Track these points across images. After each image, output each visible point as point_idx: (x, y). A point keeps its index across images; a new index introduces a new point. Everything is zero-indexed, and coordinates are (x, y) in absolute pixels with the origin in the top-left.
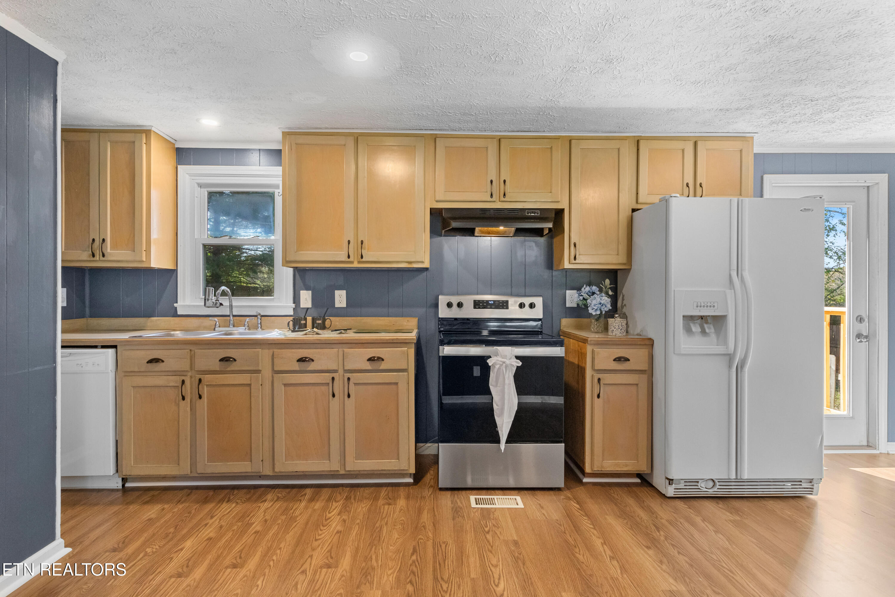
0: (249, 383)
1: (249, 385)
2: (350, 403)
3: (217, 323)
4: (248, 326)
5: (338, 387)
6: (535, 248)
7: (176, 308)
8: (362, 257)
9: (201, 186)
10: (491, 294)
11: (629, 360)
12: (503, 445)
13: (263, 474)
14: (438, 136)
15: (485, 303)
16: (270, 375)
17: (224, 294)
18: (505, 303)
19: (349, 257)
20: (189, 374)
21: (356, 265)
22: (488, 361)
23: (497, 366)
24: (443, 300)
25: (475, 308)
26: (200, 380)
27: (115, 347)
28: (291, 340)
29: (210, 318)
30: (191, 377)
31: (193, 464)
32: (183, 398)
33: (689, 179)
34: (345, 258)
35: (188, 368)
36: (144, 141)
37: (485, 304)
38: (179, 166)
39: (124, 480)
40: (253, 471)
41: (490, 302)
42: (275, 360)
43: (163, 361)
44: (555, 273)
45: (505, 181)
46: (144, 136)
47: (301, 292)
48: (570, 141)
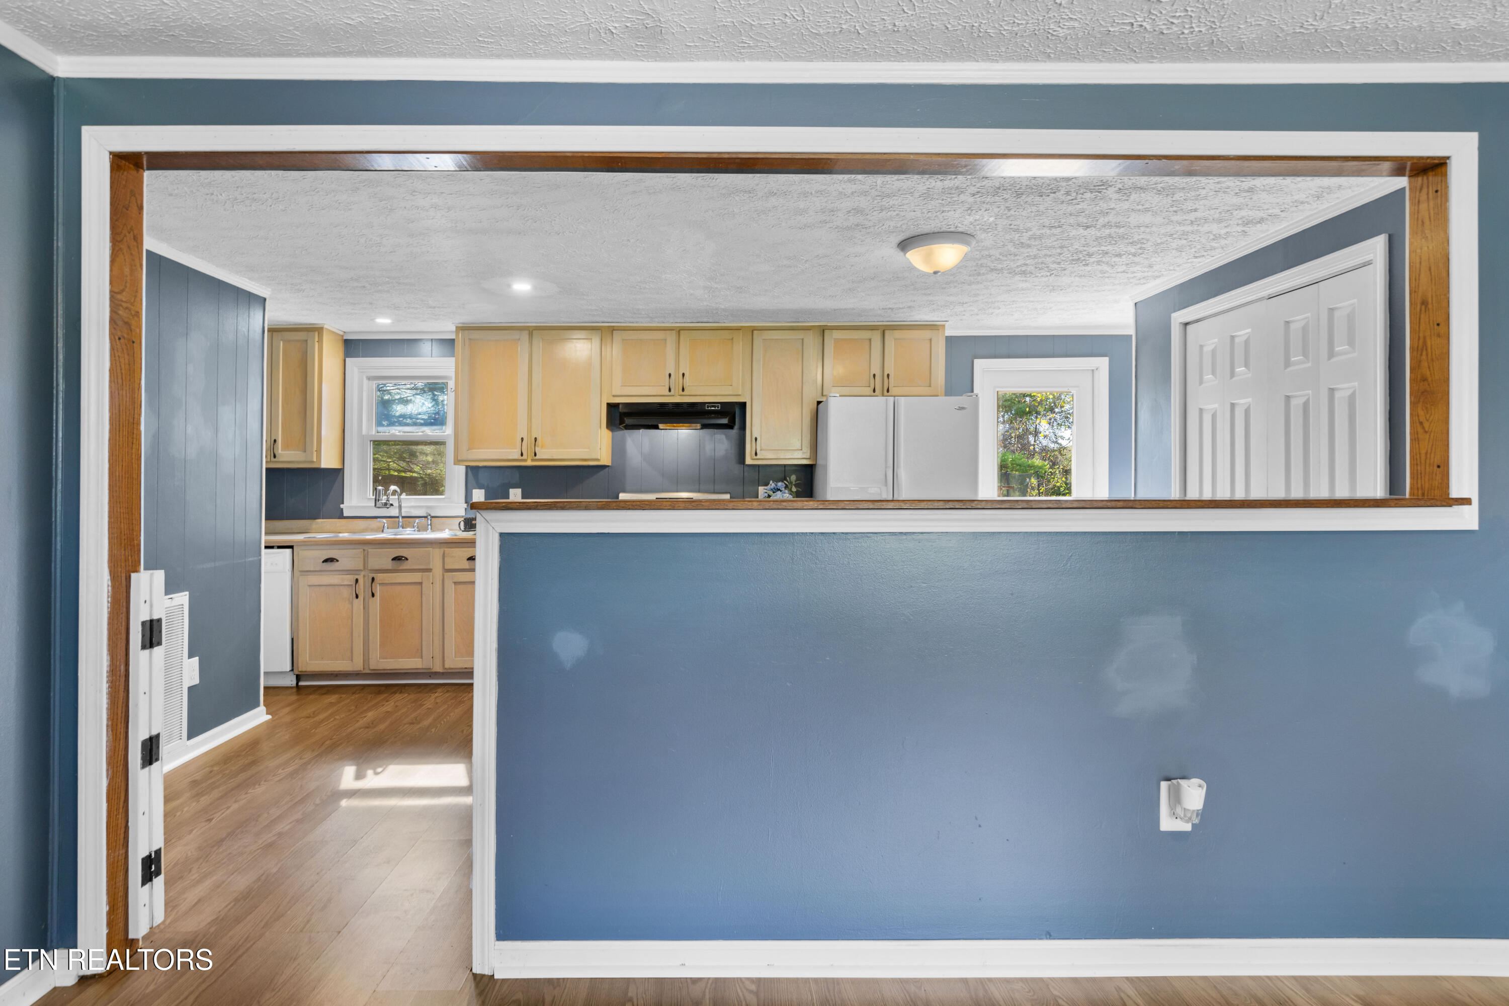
0: (420, 581)
1: (421, 583)
3: (386, 525)
4: (418, 528)
7: (342, 509)
8: (535, 455)
9: (369, 379)
13: (433, 671)
14: (615, 328)
16: (441, 573)
17: (394, 492)
19: (522, 455)
20: (363, 573)
21: (529, 463)
26: (373, 579)
27: (291, 547)
28: (462, 539)
29: (379, 519)
30: (364, 576)
31: (366, 660)
32: (357, 597)
33: (876, 369)
34: (518, 456)
35: (361, 568)
36: (317, 339)
38: (347, 359)
39: (298, 678)
40: (424, 667)
42: (446, 559)
43: (337, 561)
44: (744, 468)
45: (683, 374)
46: (316, 334)
47: (474, 491)
48: (752, 331)
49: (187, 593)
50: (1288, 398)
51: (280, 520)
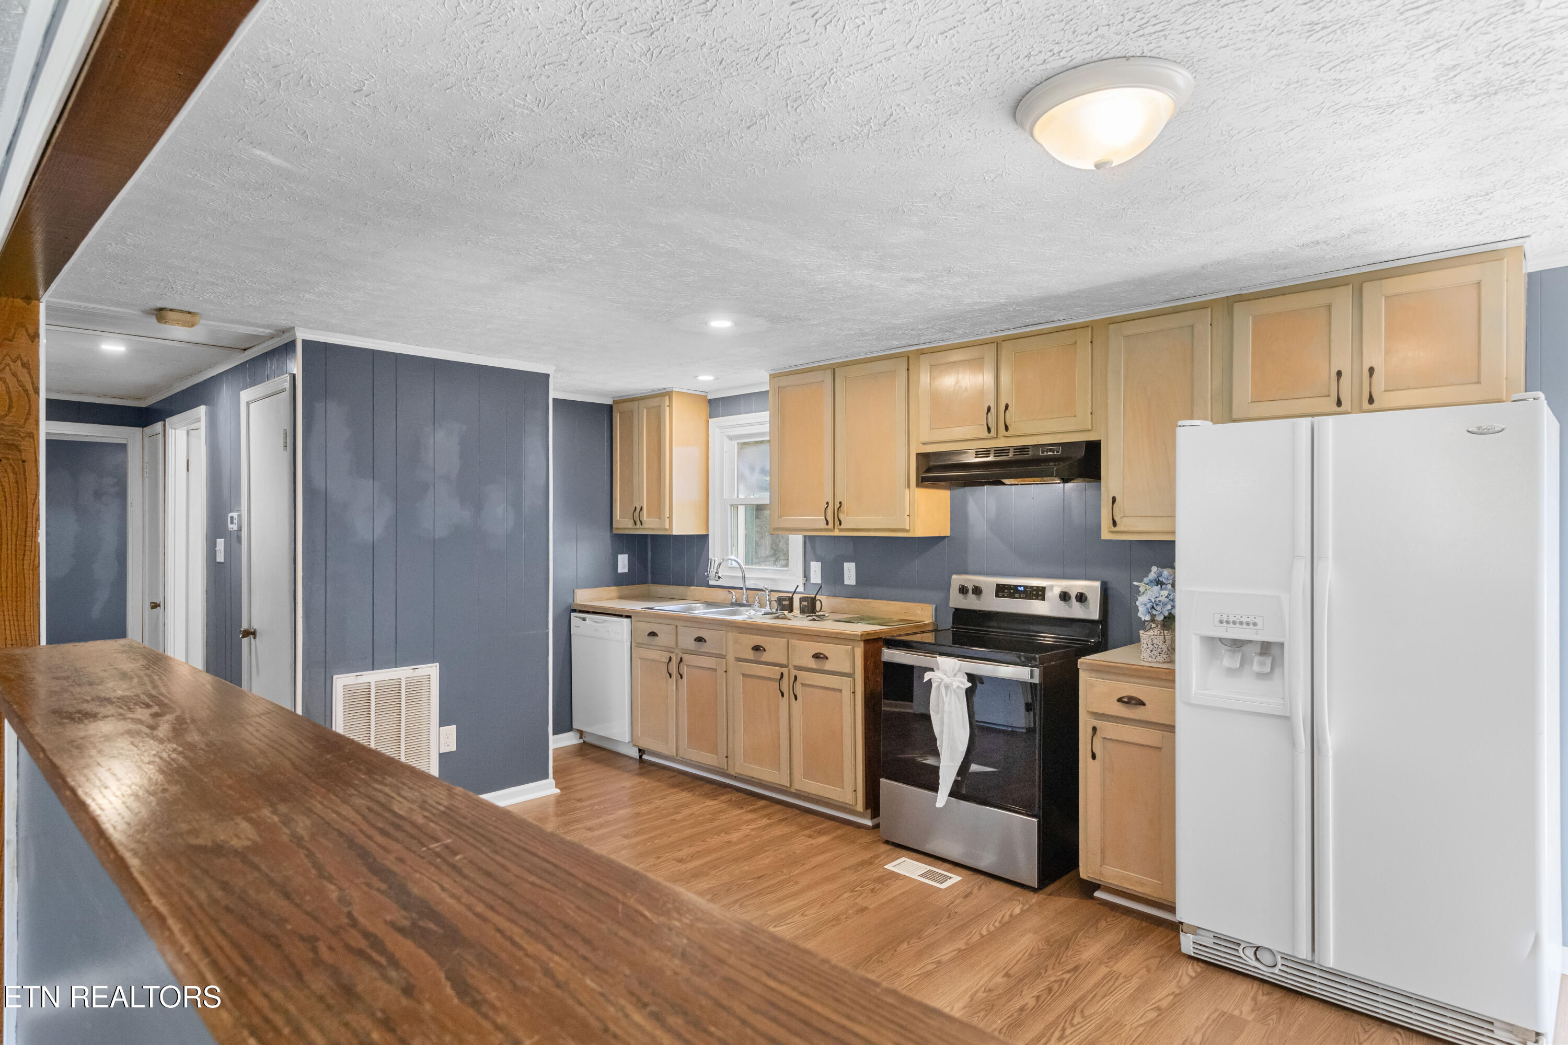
0: (716, 667)
1: (716, 670)
2: (797, 706)
3: (734, 597)
5: (787, 684)
8: (841, 523)
9: (731, 438)
10: (1022, 576)
11: (1143, 704)
13: (728, 772)
14: (923, 352)
15: (1012, 589)
16: (733, 662)
18: (1040, 590)
19: (827, 523)
20: (675, 651)
22: (925, 675)
23: (935, 685)
24: (956, 581)
25: (997, 596)
26: (681, 659)
27: (632, 617)
28: (747, 624)
30: (676, 655)
31: (678, 744)
32: (671, 676)
33: (1343, 361)
34: (824, 525)
35: (674, 645)
36: (667, 404)
37: (1012, 591)
38: (710, 420)
39: (642, 752)
40: (719, 766)
41: (1019, 588)
42: (735, 645)
43: (658, 636)
45: (1007, 406)
46: (667, 398)
47: (811, 563)
48: (1107, 327)
49: (438, 664)
51: (667, 584)
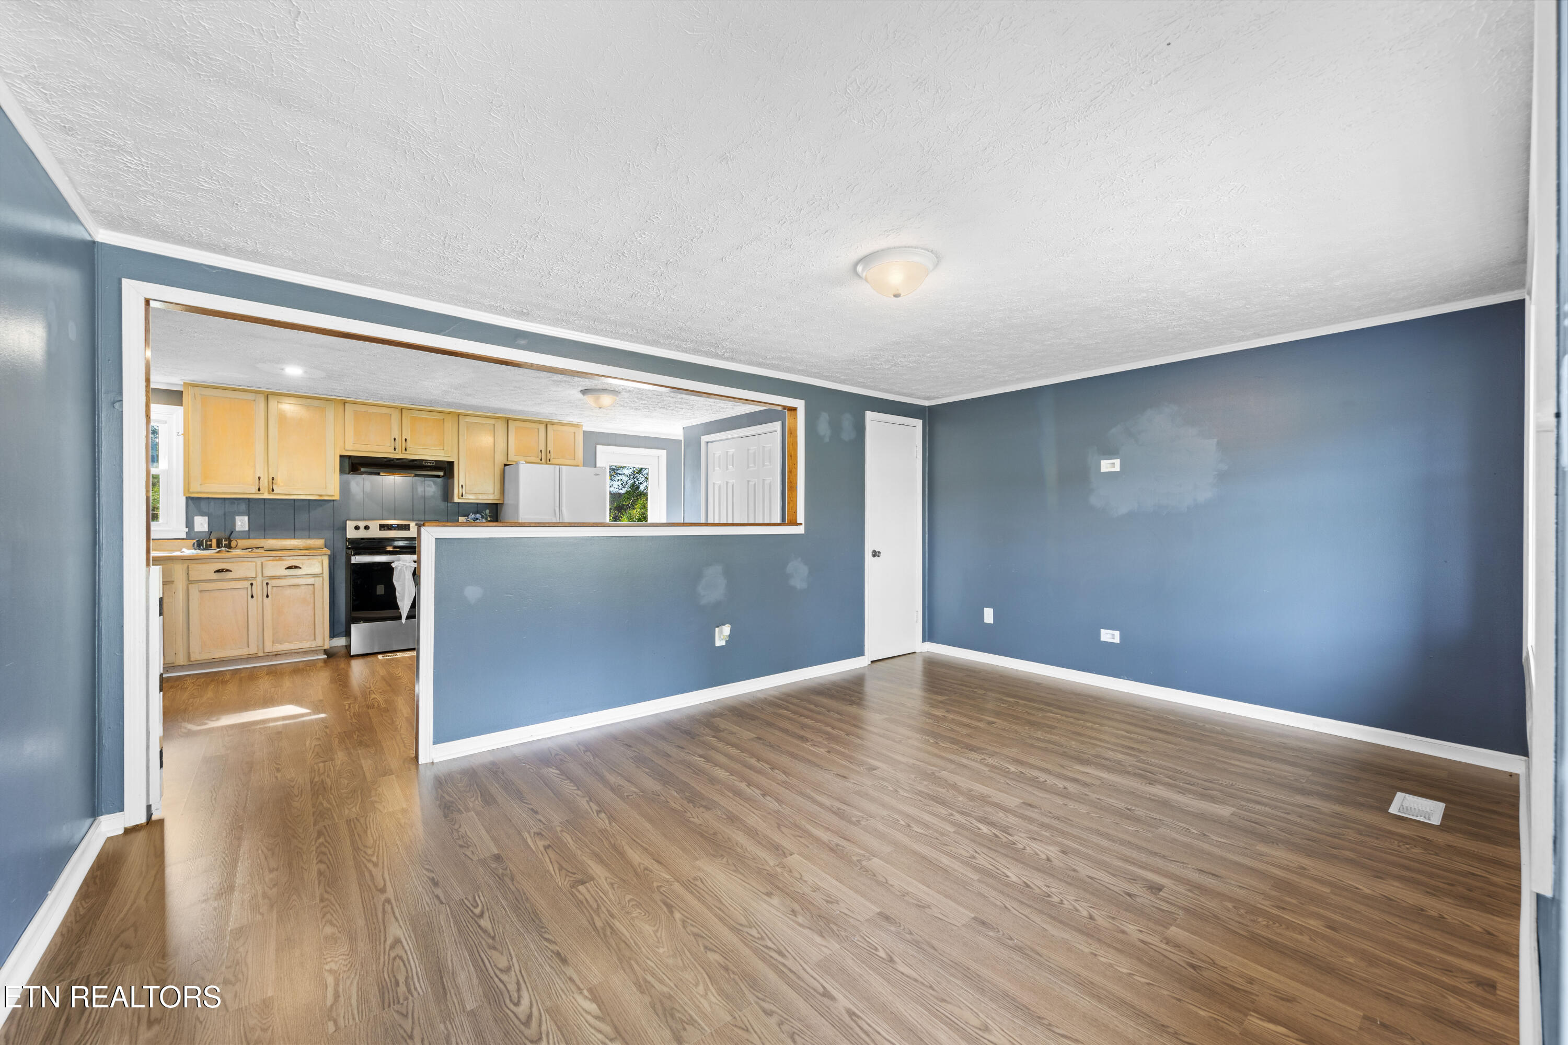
2: (268, 602)
5: (257, 589)
6: (433, 486)
8: (273, 490)
10: (395, 519)
12: (404, 620)
13: (177, 664)
14: (347, 402)
15: (389, 526)
16: (186, 584)
18: (407, 526)
19: (259, 490)
21: (265, 496)
22: (392, 565)
23: (399, 568)
24: (350, 525)
25: (380, 530)
33: (542, 447)
34: (254, 492)
41: (395, 526)
42: (189, 571)
44: (449, 504)
45: (406, 440)
47: (196, 518)
48: (458, 415)
50: (748, 481)
